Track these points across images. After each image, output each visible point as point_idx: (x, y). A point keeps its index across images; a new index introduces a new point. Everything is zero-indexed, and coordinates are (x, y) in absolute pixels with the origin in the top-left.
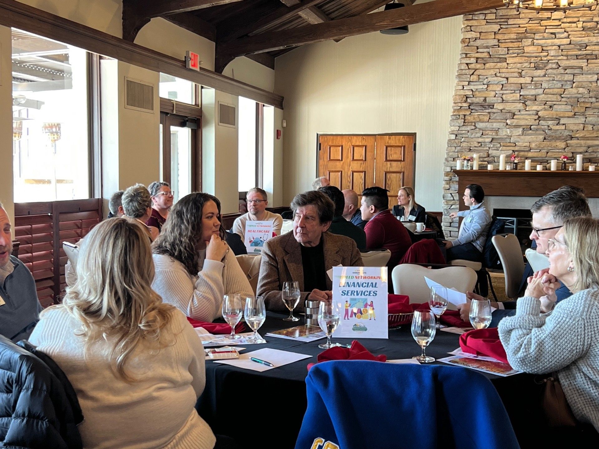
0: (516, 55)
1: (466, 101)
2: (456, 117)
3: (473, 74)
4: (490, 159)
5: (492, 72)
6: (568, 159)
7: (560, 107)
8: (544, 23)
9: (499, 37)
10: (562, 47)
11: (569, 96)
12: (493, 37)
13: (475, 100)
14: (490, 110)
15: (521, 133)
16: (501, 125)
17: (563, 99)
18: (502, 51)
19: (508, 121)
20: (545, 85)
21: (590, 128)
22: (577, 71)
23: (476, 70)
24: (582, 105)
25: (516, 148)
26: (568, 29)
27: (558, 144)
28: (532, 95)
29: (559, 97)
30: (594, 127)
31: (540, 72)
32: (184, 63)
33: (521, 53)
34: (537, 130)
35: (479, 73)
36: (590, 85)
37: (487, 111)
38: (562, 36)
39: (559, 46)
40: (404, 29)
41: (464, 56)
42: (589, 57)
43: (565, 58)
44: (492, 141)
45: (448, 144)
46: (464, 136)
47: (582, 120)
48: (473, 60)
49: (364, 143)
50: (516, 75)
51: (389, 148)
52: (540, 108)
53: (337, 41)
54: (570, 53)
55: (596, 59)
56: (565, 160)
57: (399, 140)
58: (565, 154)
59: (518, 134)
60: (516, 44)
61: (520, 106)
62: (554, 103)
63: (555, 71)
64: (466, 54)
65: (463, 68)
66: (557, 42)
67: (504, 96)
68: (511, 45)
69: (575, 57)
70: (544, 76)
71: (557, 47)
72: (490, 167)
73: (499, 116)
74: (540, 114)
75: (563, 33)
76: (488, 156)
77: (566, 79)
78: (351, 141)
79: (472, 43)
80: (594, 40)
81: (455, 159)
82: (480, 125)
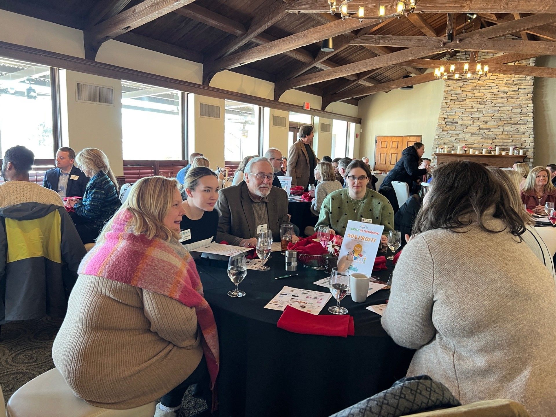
0: (470, 98)
1: (444, 120)
2: (439, 127)
3: (448, 107)
5: (458, 106)
6: (492, 149)
7: (491, 123)
8: (486, 81)
9: (462, 89)
10: (494, 93)
11: (496, 118)
12: (460, 89)
13: (449, 120)
14: (456, 125)
15: (470, 136)
16: (461, 132)
17: (493, 119)
18: (464, 96)
19: (464, 130)
20: (484, 112)
21: (506, 133)
22: (501, 105)
23: (450, 105)
24: (502, 122)
25: (467, 143)
26: (497, 84)
27: (488, 141)
28: (477, 117)
29: (491, 119)
30: (508, 133)
31: (483, 106)
32: (303, 107)
33: (473, 97)
34: (478, 134)
35: (451, 107)
36: (508, 112)
38: (495, 88)
39: (493, 93)
40: (411, 87)
41: (445, 99)
42: (508, 98)
43: (495, 99)
44: (455, 140)
45: (434, 141)
46: (442, 137)
47: (502, 129)
48: (449, 101)
49: (397, 140)
50: (470, 107)
51: (409, 143)
52: (480, 124)
53: (387, 92)
54: (498, 96)
55: (512, 99)
56: (490, 149)
57: (414, 138)
58: (491, 146)
59: (468, 136)
60: (471, 93)
61: (471, 122)
62: (488, 121)
63: (489, 105)
64: (446, 98)
65: (444, 104)
66: (492, 91)
67: (463, 118)
68: (468, 93)
69: (501, 98)
70: (484, 108)
72: (453, 152)
73: (459, 128)
74: (480, 126)
75: (495, 86)
76: (453, 147)
77: (495, 109)
78: (391, 139)
79: (449, 92)
80: (511, 89)
81: (437, 148)
82: (450, 132)
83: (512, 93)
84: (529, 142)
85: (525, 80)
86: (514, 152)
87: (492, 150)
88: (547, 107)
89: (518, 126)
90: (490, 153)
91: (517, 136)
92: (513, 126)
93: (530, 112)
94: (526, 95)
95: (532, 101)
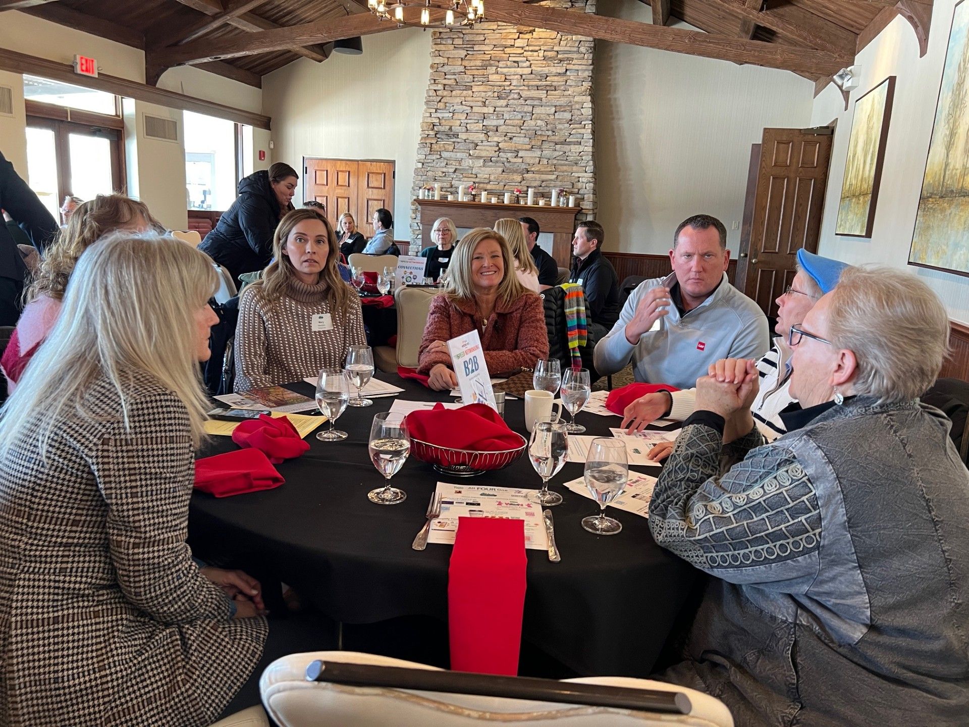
0: (481, 83)
1: (433, 129)
2: (423, 144)
3: (440, 101)
4: (453, 190)
5: (458, 100)
6: (521, 192)
7: (518, 139)
8: (508, 50)
9: (466, 63)
11: (527, 128)
12: (460, 63)
13: (441, 129)
14: (454, 140)
15: (482, 164)
16: (464, 155)
17: (522, 131)
18: (468, 78)
19: (471, 152)
20: (506, 116)
21: (545, 161)
22: (536, 103)
23: (443, 97)
24: (539, 138)
25: (477, 180)
26: (529, 58)
27: (515, 177)
28: (494, 126)
29: (519, 130)
30: (549, 161)
31: (503, 102)
33: (486, 81)
34: (497, 162)
35: (445, 101)
36: (548, 118)
37: (452, 140)
38: (525, 65)
39: (521, 76)
41: (433, 82)
42: (548, 88)
43: (526, 88)
44: (455, 172)
45: (415, 172)
46: (430, 165)
47: (538, 153)
48: (440, 87)
49: (348, 168)
50: (480, 104)
51: (370, 175)
52: (500, 139)
54: (531, 83)
55: (555, 90)
56: (518, 193)
57: (379, 167)
58: (519, 188)
59: (479, 165)
60: (481, 72)
61: (482, 136)
62: (514, 135)
63: (516, 102)
64: (435, 80)
65: (431, 94)
66: (520, 71)
67: (468, 126)
68: (476, 72)
69: (536, 88)
70: (507, 106)
71: (519, 77)
72: (450, 198)
73: (461, 146)
74: (500, 145)
75: (525, 62)
76: (451, 186)
77: (525, 110)
78: (335, 166)
79: (440, 69)
80: (554, 70)
81: (420, 188)
82: (444, 154)
83: (556, 78)
84: (585, 179)
85: (578, 52)
86: (558, 201)
87: (521, 195)
88: (617, 112)
89: (566, 148)
90: (518, 202)
91: (565, 168)
92: (558, 147)
93: (587, 120)
94: (580, 84)
95: (589, 98)
